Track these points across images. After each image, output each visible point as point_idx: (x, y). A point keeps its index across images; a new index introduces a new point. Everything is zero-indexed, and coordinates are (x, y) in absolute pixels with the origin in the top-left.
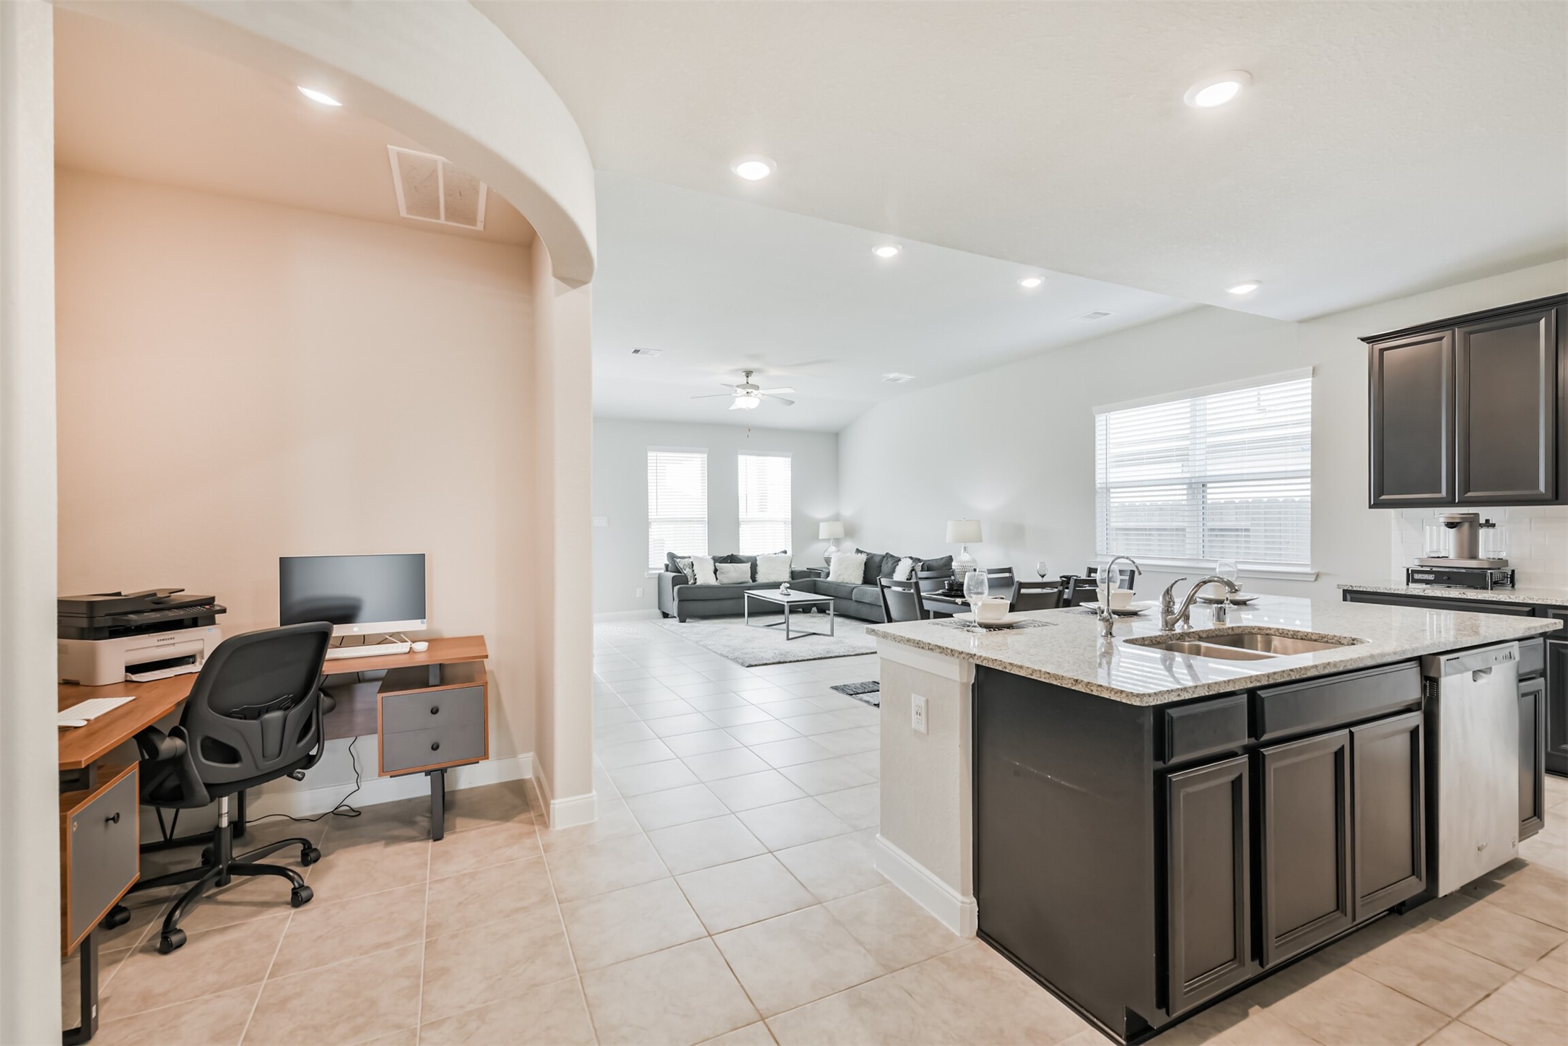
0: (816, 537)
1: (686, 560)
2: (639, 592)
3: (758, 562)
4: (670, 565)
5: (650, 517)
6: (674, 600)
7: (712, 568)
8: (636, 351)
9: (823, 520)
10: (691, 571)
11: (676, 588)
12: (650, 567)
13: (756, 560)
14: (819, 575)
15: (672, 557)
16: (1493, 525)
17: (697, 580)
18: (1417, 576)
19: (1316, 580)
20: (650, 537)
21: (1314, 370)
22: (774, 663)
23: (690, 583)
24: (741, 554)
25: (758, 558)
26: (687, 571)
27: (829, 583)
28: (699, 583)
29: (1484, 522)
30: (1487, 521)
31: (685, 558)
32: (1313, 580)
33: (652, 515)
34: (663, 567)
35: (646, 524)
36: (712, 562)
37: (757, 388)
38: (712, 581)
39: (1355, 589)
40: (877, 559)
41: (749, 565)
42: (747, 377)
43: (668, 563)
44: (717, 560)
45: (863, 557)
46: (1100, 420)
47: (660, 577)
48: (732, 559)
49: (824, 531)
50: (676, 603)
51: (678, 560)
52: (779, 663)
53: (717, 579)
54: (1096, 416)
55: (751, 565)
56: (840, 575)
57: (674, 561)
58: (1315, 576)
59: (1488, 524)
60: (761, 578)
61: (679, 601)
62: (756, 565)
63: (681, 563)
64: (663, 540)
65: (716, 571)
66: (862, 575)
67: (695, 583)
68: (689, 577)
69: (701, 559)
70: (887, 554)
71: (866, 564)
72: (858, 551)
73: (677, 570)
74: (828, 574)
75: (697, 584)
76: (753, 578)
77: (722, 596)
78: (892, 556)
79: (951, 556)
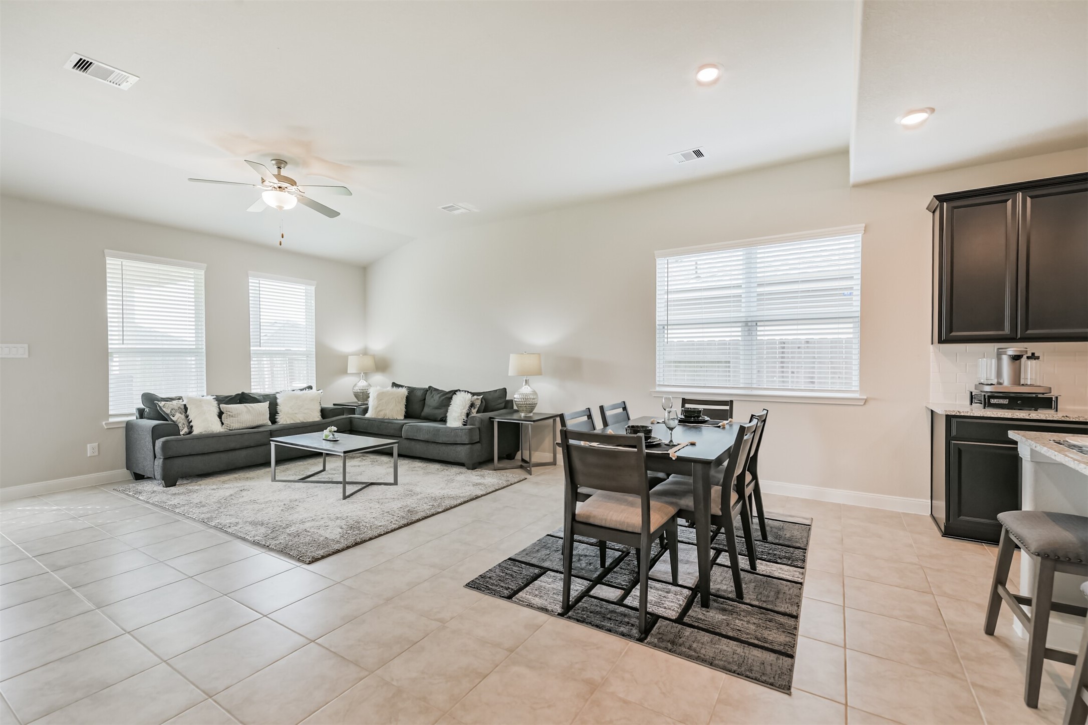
0: (344, 371)
1: (175, 402)
2: (91, 449)
3: (278, 401)
4: (147, 410)
5: (110, 346)
6: (155, 457)
7: (216, 411)
8: (83, 65)
9: (353, 354)
10: (183, 416)
11: (159, 443)
12: (111, 412)
13: (276, 398)
14: (353, 411)
15: (149, 399)
16: (1038, 358)
17: (194, 428)
18: (993, 401)
19: (865, 404)
20: (110, 373)
21: (865, 227)
22: (348, 547)
23: (182, 433)
24: (253, 391)
25: (278, 396)
26: (178, 417)
27: (369, 420)
28: (196, 431)
29: (1031, 355)
30: (1033, 354)
31: (171, 399)
32: (862, 404)
33: (114, 342)
34: (134, 411)
35: (103, 356)
36: (215, 403)
37: (293, 183)
38: (216, 427)
39: (962, 414)
40: (419, 394)
41: (265, 406)
42: (279, 168)
43: (142, 406)
44: (221, 400)
45: (404, 392)
46: (661, 263)
47: (129, 427)
48: (243, 398)
49: (353, 365)
50: (159, 462)
51: (162, 404)
52: (357, 544)
53: (223, 424)
54: (657, 259)
55: (269, 404)
56: (381, 411)
57: (155, 405)
58: (864, 401)
59: (1033, 357)
60: (283, 419)
61: (165, 459)
62: (276, 404)
63: (166, 407)
64: (132, 377)
65: (220, 414)
66: (404, 409)
67: (190, 433)
68: (180, 425)
69: (198, 402)
70: (430, 387)
71: (407, 397)
72: (394, 385)
73: (160, 416)
74: (366, 411)
75: (194, 433)
76: (273, 420)
77: (233, 445)
78: (436, 390)
79: (505, 389)
